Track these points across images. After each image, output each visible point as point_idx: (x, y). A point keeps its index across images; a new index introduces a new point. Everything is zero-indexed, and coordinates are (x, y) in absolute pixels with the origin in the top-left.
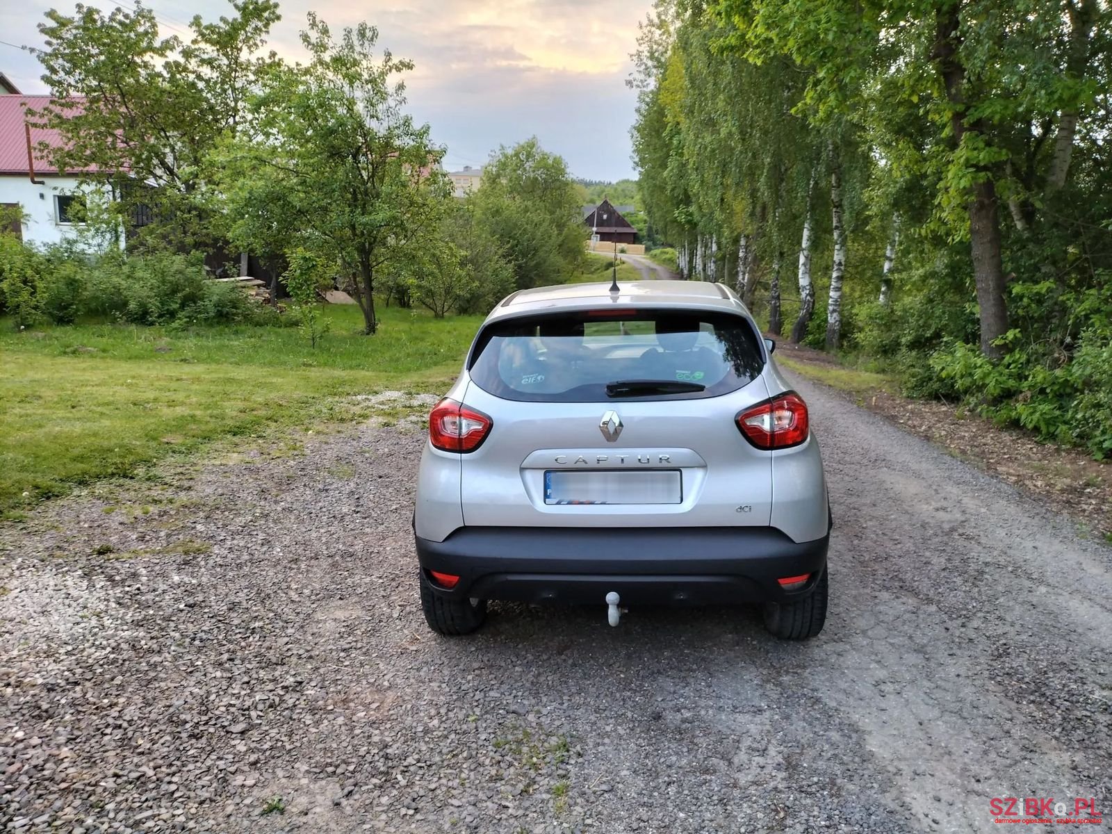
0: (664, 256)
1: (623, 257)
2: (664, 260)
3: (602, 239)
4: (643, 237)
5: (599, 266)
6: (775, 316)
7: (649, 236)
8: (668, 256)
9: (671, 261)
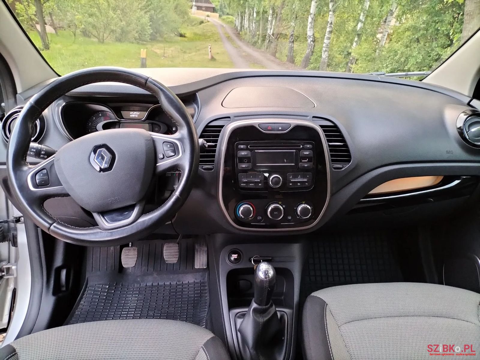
0: (228, 20)
1: (209, 19)
2: (228, 22)
3: (198, 9)
4: (218, 10)
5: (196, 22)
6: (291, 53)
7: (220, 9)
8: (230, 20)
9: (231, 22)
